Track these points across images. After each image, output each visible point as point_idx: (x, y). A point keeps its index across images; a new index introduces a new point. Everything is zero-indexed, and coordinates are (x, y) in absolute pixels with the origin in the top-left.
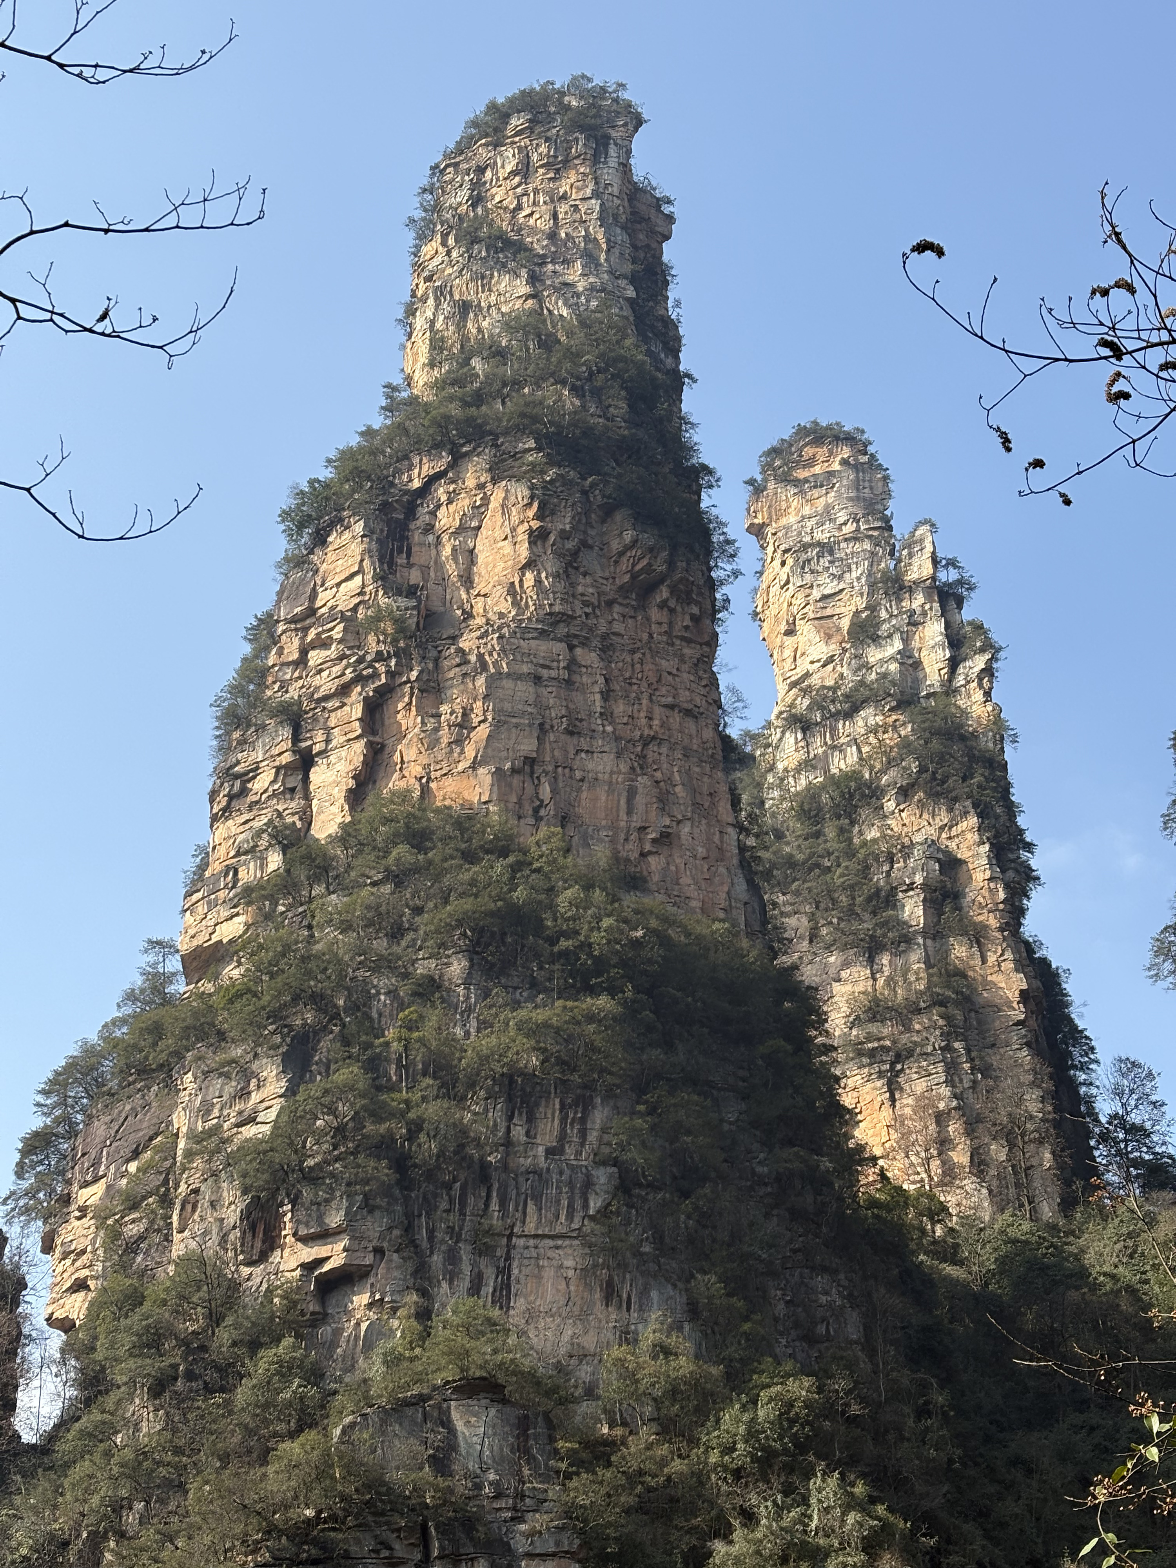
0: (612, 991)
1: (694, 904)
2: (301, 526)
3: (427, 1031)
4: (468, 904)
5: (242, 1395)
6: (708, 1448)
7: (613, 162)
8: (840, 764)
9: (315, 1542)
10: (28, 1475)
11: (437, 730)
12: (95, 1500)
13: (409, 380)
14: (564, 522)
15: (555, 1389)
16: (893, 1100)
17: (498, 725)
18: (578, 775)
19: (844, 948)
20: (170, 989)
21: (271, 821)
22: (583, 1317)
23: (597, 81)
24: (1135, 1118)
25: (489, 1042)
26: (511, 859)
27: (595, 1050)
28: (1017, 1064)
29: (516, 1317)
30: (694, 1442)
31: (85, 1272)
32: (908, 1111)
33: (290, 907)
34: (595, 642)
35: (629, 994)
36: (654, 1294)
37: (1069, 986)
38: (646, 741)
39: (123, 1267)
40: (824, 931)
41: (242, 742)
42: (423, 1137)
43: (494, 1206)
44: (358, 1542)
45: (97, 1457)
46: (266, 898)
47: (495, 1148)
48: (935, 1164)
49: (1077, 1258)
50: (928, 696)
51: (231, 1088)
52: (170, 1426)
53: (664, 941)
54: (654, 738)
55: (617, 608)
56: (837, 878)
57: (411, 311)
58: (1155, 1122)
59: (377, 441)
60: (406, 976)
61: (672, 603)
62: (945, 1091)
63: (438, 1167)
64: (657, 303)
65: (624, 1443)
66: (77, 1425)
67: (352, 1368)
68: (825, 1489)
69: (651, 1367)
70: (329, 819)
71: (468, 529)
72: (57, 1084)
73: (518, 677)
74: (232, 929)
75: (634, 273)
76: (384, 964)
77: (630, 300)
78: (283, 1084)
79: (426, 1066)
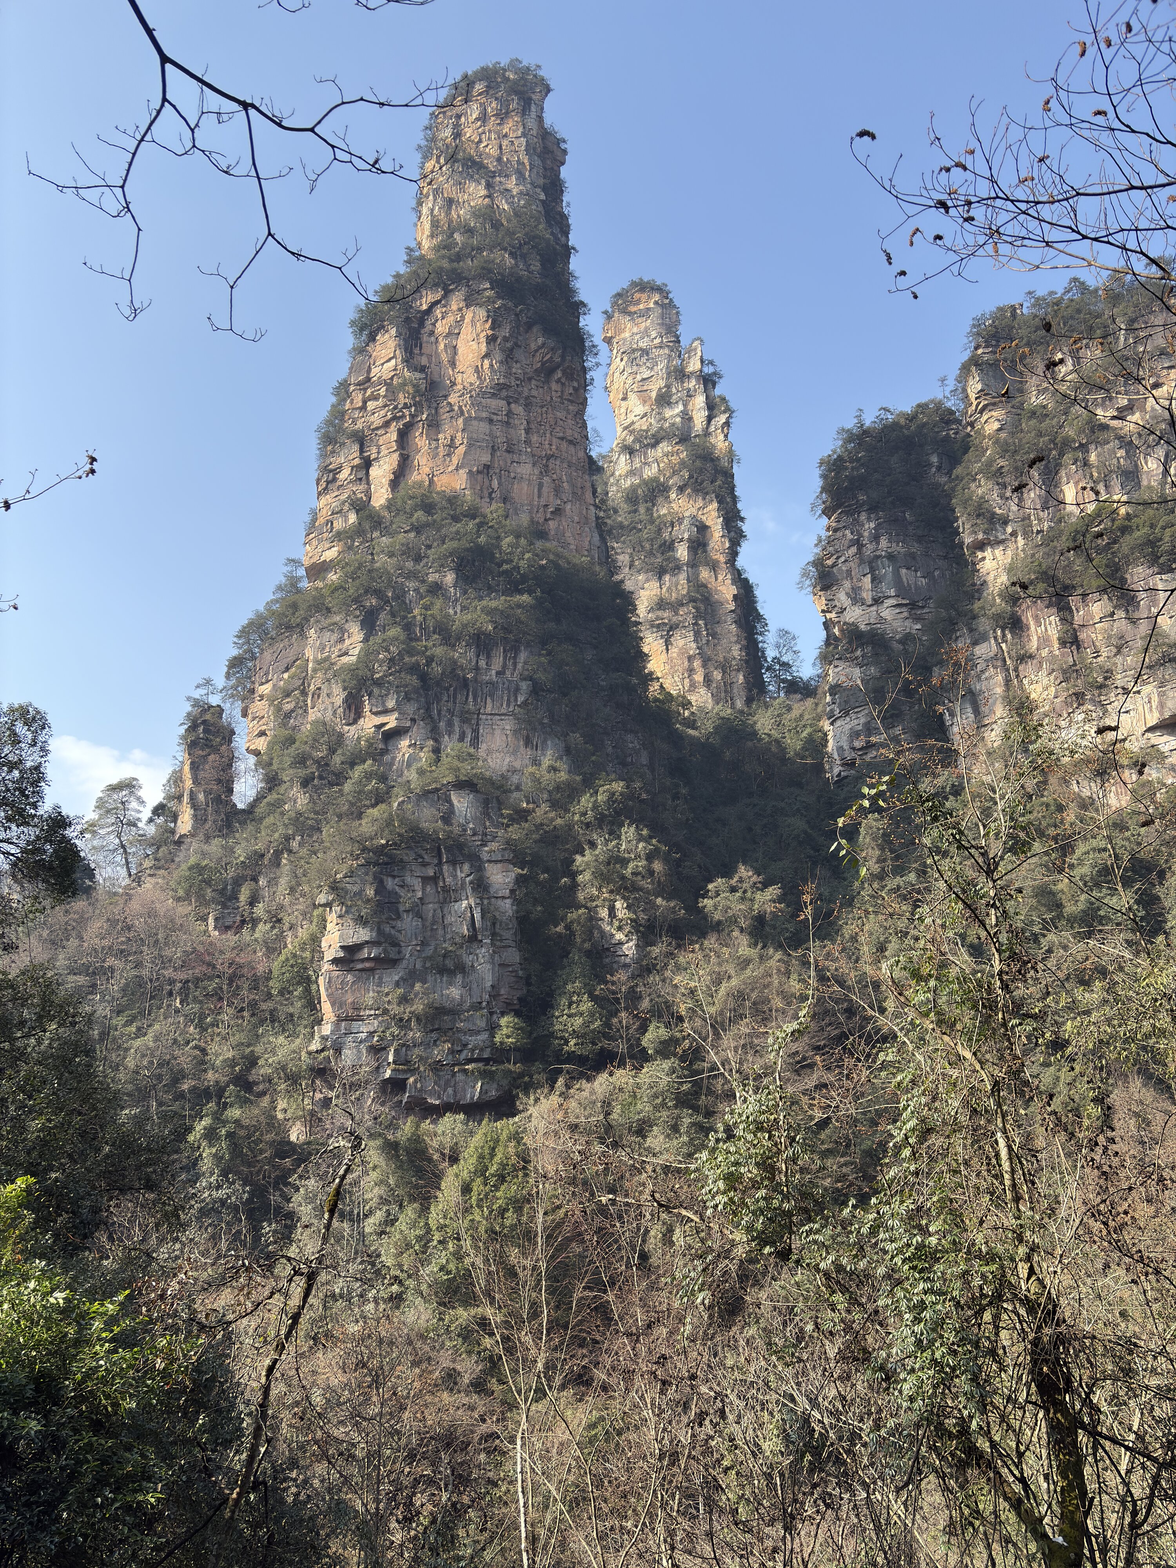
0: (530, 592)
1: (572, 547)
2: (362, 330)
3: (435, 610)
4: (455, 544)
5: (348, 787)
6: (574, 814)
7: (533, 115)
8: (650, 472)
9: (386, 855)
10: (243, 823)
11: (437, 448)
12: (276, 835)
13: (419, 244)
14: (505, 331)
15: (502, 786)
16: (667, 650)
17: (470, 446)
18: (512, 475)
19: (647, 572)
20: (300, 585)
21: (349, 497)
22: (514, 752)
23: (525, 63)
24: (785, 659)
25: (467, 617)
26: (477, 520)
27: (522, 622)
28: (729, 632)
29: (482, 753)
30: (567, 811)
31: (264, 727)
32: (675, 655)
33: (361, 543)
34: (522, 401)
35: (538, 594)
36: (549, 743)
37: (758, 593)
38: (549, 457)
39: (284, 725)
40: (637, 563)
41: (333, 452)
42: (434, 665)
43: (471, 699)
44: (407, 854)
45: (277, 815)
46: (348, 538)
47: (471, 671)
48: (687, 681)
49: (752, 726)
50: (696, 436)
51: (335, 636)
52: (312, 800)
53: (557, 566)
54: (552, 456)
55: (533, 382)
56: (645, 535)
57: (420, 203)
58: (794, 661)
59: (402, 282)
60: (423, 581)
61: (563, 380)
62: (694, 645)
63: (442, 679)
64: (557, 203)
65: (534, 811)
66: (265, 800)
67: (401, 775)
68: (629, 832)
69: (547, 776)
70: (380, 496)
71: (453, 334)
72: (244, 633)
73: (481, 419)
74: (331, 554)
75: (545, 184)
76: (412, 575)
77: (542, 201)
78: (362, 636)
79: (435, 628)
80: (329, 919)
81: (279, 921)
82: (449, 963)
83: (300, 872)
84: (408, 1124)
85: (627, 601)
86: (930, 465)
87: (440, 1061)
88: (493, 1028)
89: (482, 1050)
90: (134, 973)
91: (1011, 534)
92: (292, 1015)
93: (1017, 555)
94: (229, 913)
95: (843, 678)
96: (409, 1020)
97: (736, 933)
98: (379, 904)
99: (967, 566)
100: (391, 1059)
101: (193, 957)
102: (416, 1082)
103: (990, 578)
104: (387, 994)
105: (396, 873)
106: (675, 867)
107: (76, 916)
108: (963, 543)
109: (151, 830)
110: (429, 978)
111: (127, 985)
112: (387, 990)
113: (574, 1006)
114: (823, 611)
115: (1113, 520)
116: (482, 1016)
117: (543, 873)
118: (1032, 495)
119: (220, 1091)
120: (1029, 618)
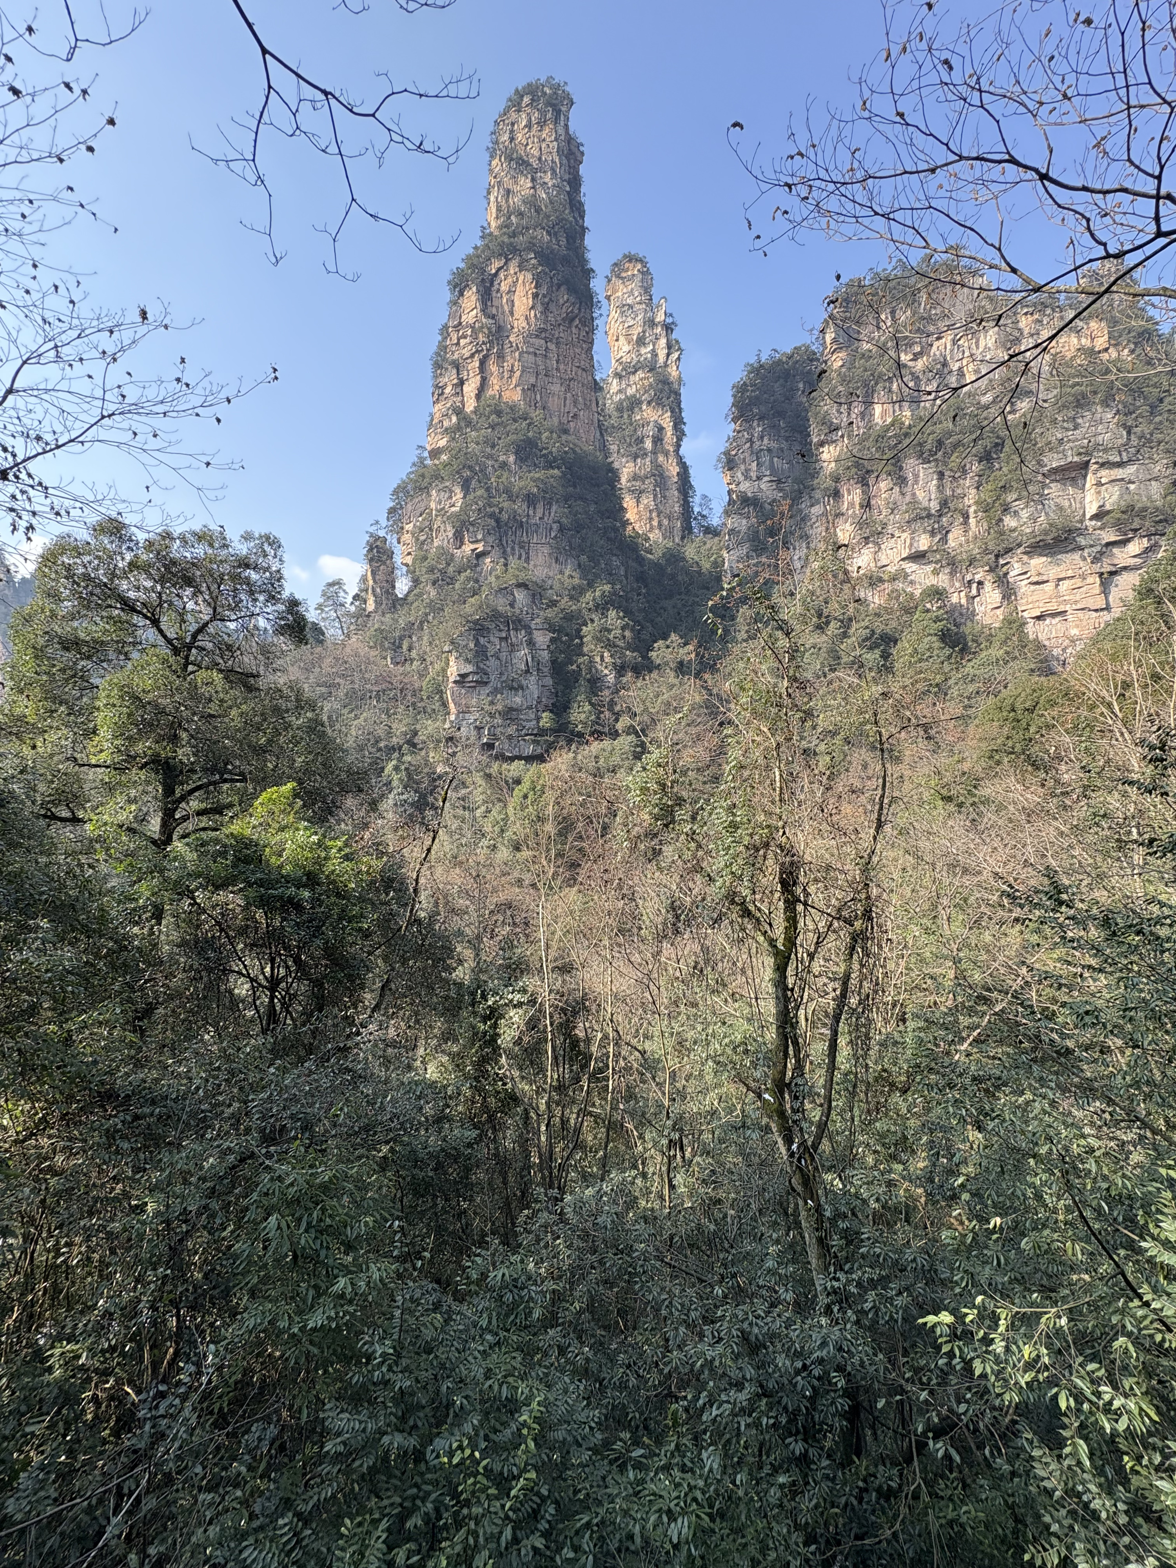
0: (559, 468)
1: (583, 440)
2: (455, 287)
3: (504, 479)
4: (515, 437)
5: (457, 586)
6: (582, 603)
7: (562, 123)
8: (631, 391)
9: (480, 625)
10: (402, 605)
11: (503, 372)
12: (420, 613)
13: (489, 224)
14: (544, 290)
15: (542, 586)
16: (638, 506)
17: (523, 371)
18: (548, 391)
19: (627, 456)
20: (426, 462)
21: (452, 405)
22: (550, 567)
23: (557, 80)
24: (704, 513)
25: (522, 483)
26: (528, 421)
27: (554, 487)
28: (673, 495)
29: (531, 567)
30: (578, 601)
31: (410, 550)
32: (642, 509)
33: (460, 436)
34: (554, 340)
35: (563, 469)
36: (569, 561)
37: (691, 471)
38: (570, 380)
39: (421, 549)
40: (621, 451)
41: (441, 374)
42: (503, 513)
43: (525, 534)
44: (491, 624)
45: (420, 601)
46: (452, 432)
47: (524, 517)
48: (648, 525)
49: (684, 553)
50: (659, 367)
51: (447, 495)
52: (438, 593)
53: (574, 452)
54: (572, 379)
55: (561, 327)
56: (627, 432)
57: (489, 193)
58: (710, 514)
59: (479, 251)
60: (496, 461)
61: (580, 326)
62: (653, 503)
63: (508, 522)
64: (577, 194)
65: (560, 601)
66: (413, 593)
67: (486, 579)
68: (612, 614)
69: (568, 581)
70: (470, 405)
71: (511, 291)
72: (395, 492)
73: (528, 353)
74: (443, 443)
75: (569, 179)
76: (489, 457)
77: (568, 192)
78: (462, 494)
79: (503, 491)
80: (451, 659)
81: (425, 660)
82: (515, 685)
83: (434, 633)
84: (496, 765)
85: (613, 475)
86: (798, 390)
87: (511, 734)
88: (539, 719)
89: (533, 729)
90: (351, 686)
91: (841, 437)
92: (434, 710)
93: (843, 450)
94: (398, 656)
95: (736, 525)
96: (495, 713)
97: (668, 671)
98: (477, 652)
99: (812, 457)
100: (486, 733)
101: (381, 678)
102: (499, 744)
103: (825, 464)
104: (483, 700)
105: (485, 635)
106: (637, 634)
107: (317, 655)
108: (812, 442)
109: (353, 609)
110: (505, 692)
111: (348, 692)
112: (482, 698)
113: (581, 708)
114: (728, 484)
115: (901, 428)
116: (533, 712)
117: (565, 636)
118: (856, 410)
119: (400, 748)
120: (844, 491)
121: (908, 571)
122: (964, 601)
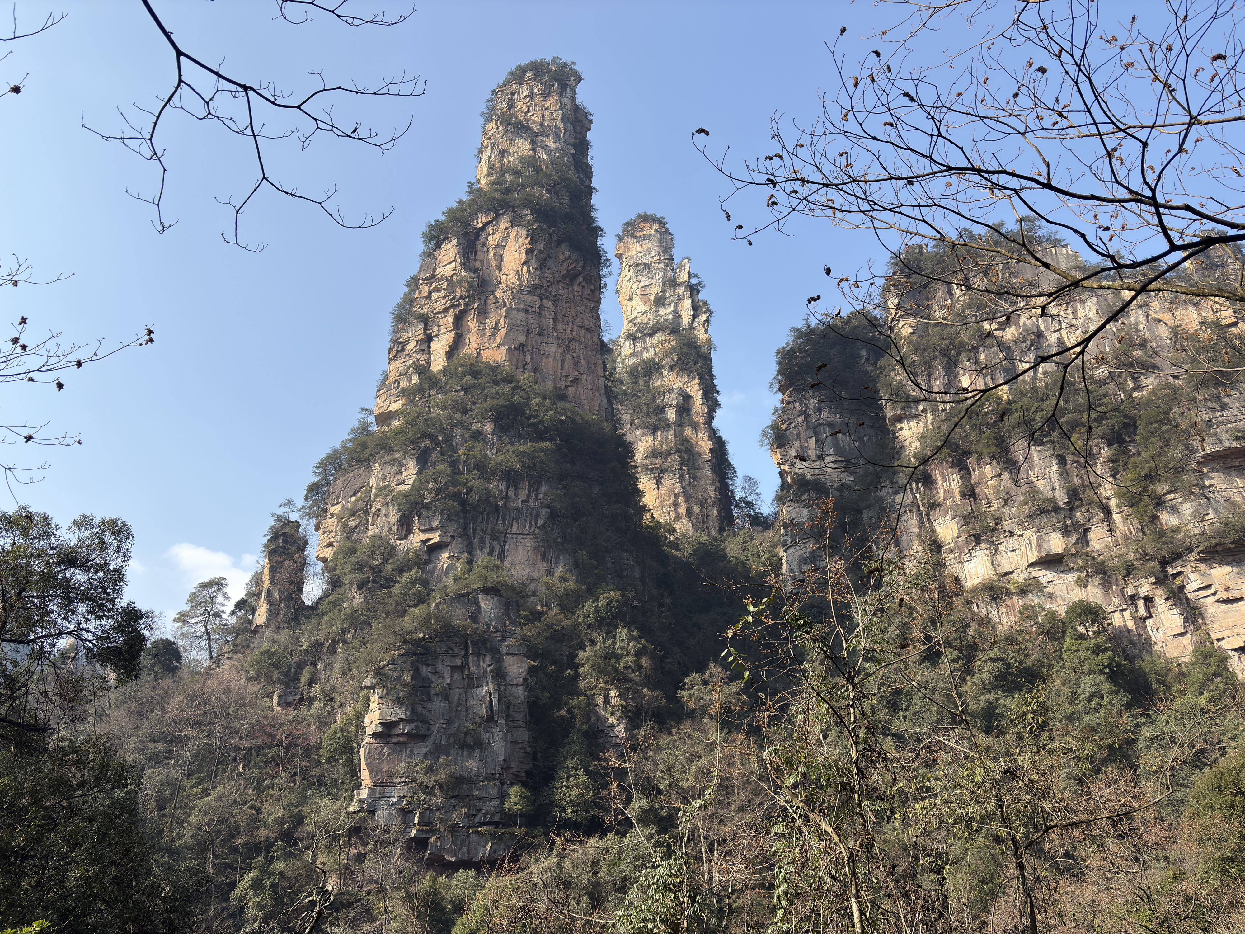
0: (551, 440)
1: (586, 407)
2: (431, 240)
3: (476, 451)
4: (494, 402)
5: (396, 590)
6: (579, 616)
7: (568, 95)
8: (648, 354)
9: (423, 647)
10: (308, 617)
11: (484, 329)
12: (334, 628)
13: (478, 181)
14: (541, 246)
15: (521, 592)
16: (658, 488)
17: (510, 329)
18: (542, 352)
19: (644, 428)
20: (370, 429)
21: (414, 363)
22: (533, 565)
23: (564, 60)
24: (749, 499)
25: (501, 458)
26: (513, 385)
27: (543, 463)
28: (707, 476)
29: (507, 564)
30: (573, 613)
31: (332, 540)
32: (664, 492)
33: (421, 398)
34: (551, 298)
35: (558, 442)
36: (561, 558)
37: (729, 447)
38: (570, 340)
39: (348, 538)
40: (636, 421)
41: (403, 329)
42: (472, 494)
43: (500, 521)
44: (440, 647)
45: (336, 611)
46: (411, 394)
47: (502, 499)
48: (673, 513)
49: (724, 550)
50: (683, 329)
51: (395, 469)
52: (366, 600)
53: (573, 421)
54: (573, 339)
55: (561, 284)
56: (643, 400)
57: (481, 152)
58: (757, 501)
59: (464, 206)
60: (468, 429)
61: (583, 284)
62: (678, 485)
63: (478, 505)
64: (584, 157)
65: (546, 613)
66: (328, 599)
67: (440, 581)
68: (622, 632)
69: (559, 585)
70: (438, 363)
71: (501, 246)
72: (322, 464)
73: (519, 310)
74: (396, 406)
75: (575, 143)
76: (459, 424)
77: (573, 155)
78: (416, 469)
79: (475, 466)
80: (372, 699)
81: (331, 700)
82: (469, 740)
83: (351, 659)
84: (427, 878)
85: (627, 450)
86: (861, 357)
87: (457, 823)
88: (503, 797)
89: (493, 815)
90: (206, 741)
91: (922, 411)
92: (336, 780)
93: (927, 427)
94: (291, 692)
95: (793, 516)
96: (434, 787)
97: (706, 720)
98: (414, 688)
99: (889, 434)
100: (416, 820)
101: (257, 728)
102: (436, 841)
103: (907, 443)
104: (416, 765)
105: (429, 662)
106: (659, 663)
107: (162, 692)
108: (886, 416)
109: (233, 621)
110: (452, 752)
111: (198, 752)
112: (416, 761)
113: (571, 779)
114: (778, 464)
115: (998, 404)
116: (495, 785)
117: (551, 665)
118: (938, 383)
119: (270, 845)
120: (937, 475)
121: (1043, 580)
122: (1130, 624)
